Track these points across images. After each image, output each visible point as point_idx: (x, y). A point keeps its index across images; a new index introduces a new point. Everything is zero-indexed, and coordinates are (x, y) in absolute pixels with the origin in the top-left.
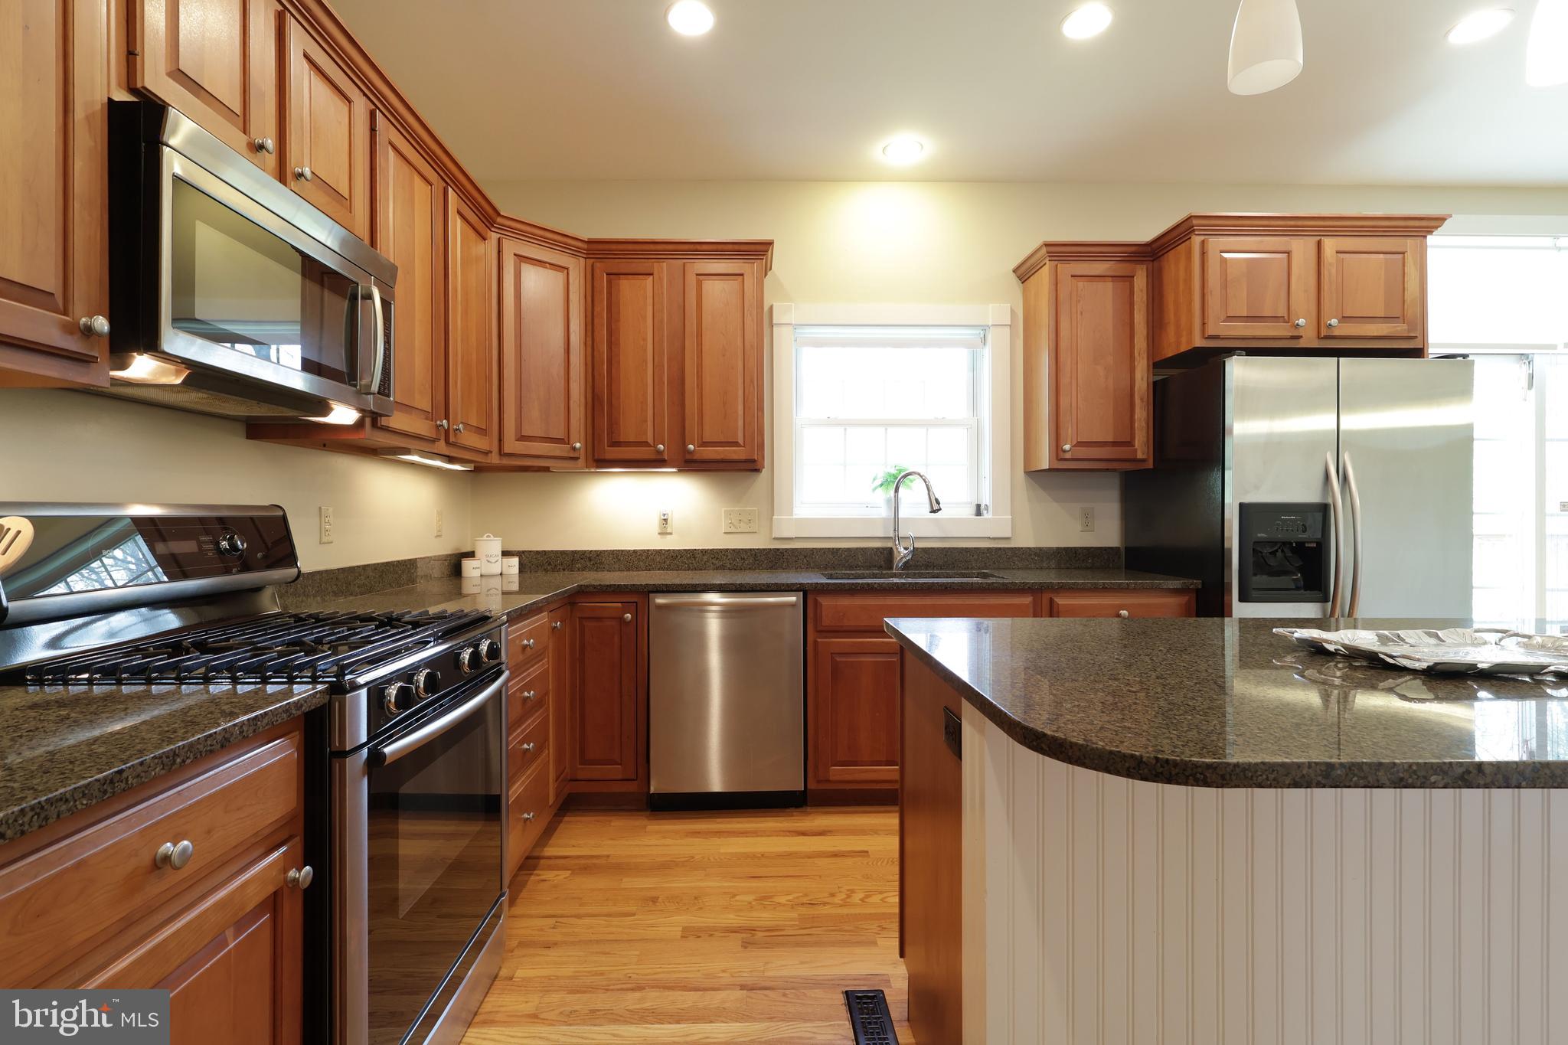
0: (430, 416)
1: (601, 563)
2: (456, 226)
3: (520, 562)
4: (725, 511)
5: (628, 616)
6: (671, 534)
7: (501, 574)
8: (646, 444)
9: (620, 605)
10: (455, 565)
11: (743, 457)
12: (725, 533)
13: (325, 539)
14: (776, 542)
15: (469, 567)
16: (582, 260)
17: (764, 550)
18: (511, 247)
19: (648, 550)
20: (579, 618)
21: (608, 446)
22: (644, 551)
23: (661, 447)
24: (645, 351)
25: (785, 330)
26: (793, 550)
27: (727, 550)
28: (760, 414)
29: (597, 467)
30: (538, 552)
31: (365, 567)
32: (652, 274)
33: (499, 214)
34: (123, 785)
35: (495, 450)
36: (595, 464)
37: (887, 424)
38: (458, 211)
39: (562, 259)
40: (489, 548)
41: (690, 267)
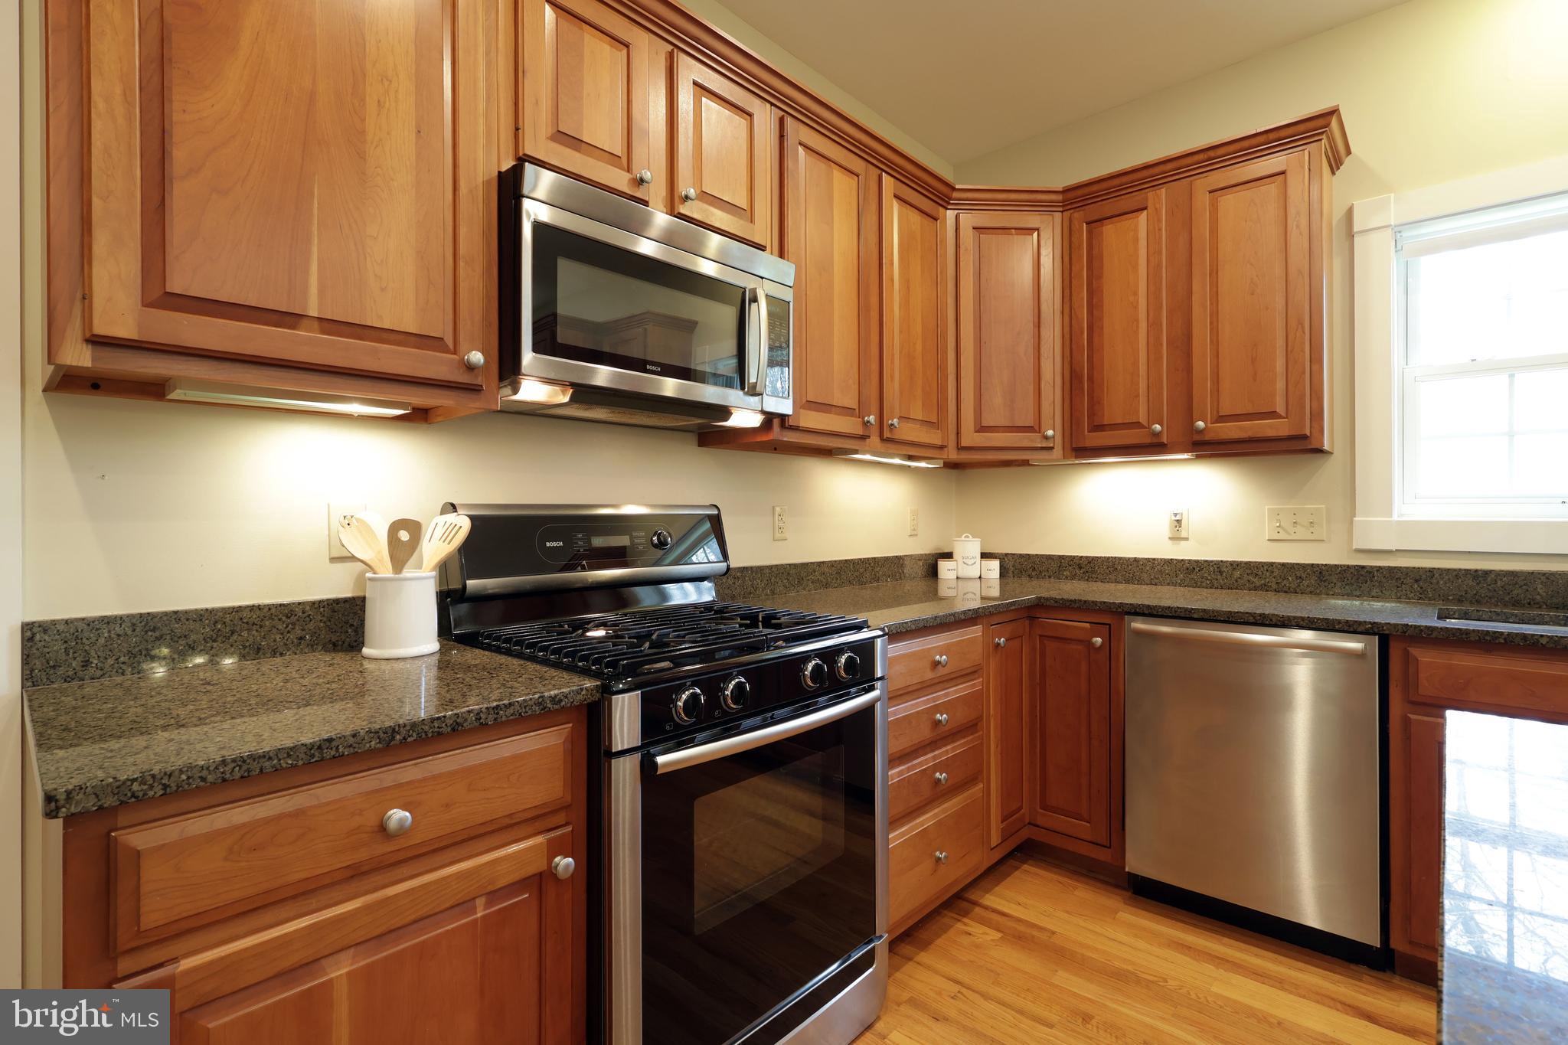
0: (856, 412)
1: (1093, 572)
2: (894, 213)
4: (1268, 509)
5: (1098, 640)
6: (1186, 539)
7: (980, 577)
8: (1137, 425)
9: (1088, 624)
10: (931, 565)
11: (1284, 432)
12: (1268, 540)
13: (778, 535)
14: (1360, 555)
15: (945, 567)
16: (1058, 216)
17: (1336, 566)
18: (968, 219)
19: (1154, 559)
20: (1040, 636)
21: (1089, 432)
22: (1148, 560)
23: (1158, 427)
24: (1136, 308)
25: (1374, 237)
26: (1391, 569)
27: (1272, 564)
28: (1315, 367)
29: (1077, 457)
30: (1022, 556)
31: (820, 564)
32: (1146, 208)
33: (954, 189)
34: (333, 753)
35: (952, 444)
36: (1074, 454)
38: (896, 196)
39: (1032, 220)
40: (968, 549)
41: (1202, 185)
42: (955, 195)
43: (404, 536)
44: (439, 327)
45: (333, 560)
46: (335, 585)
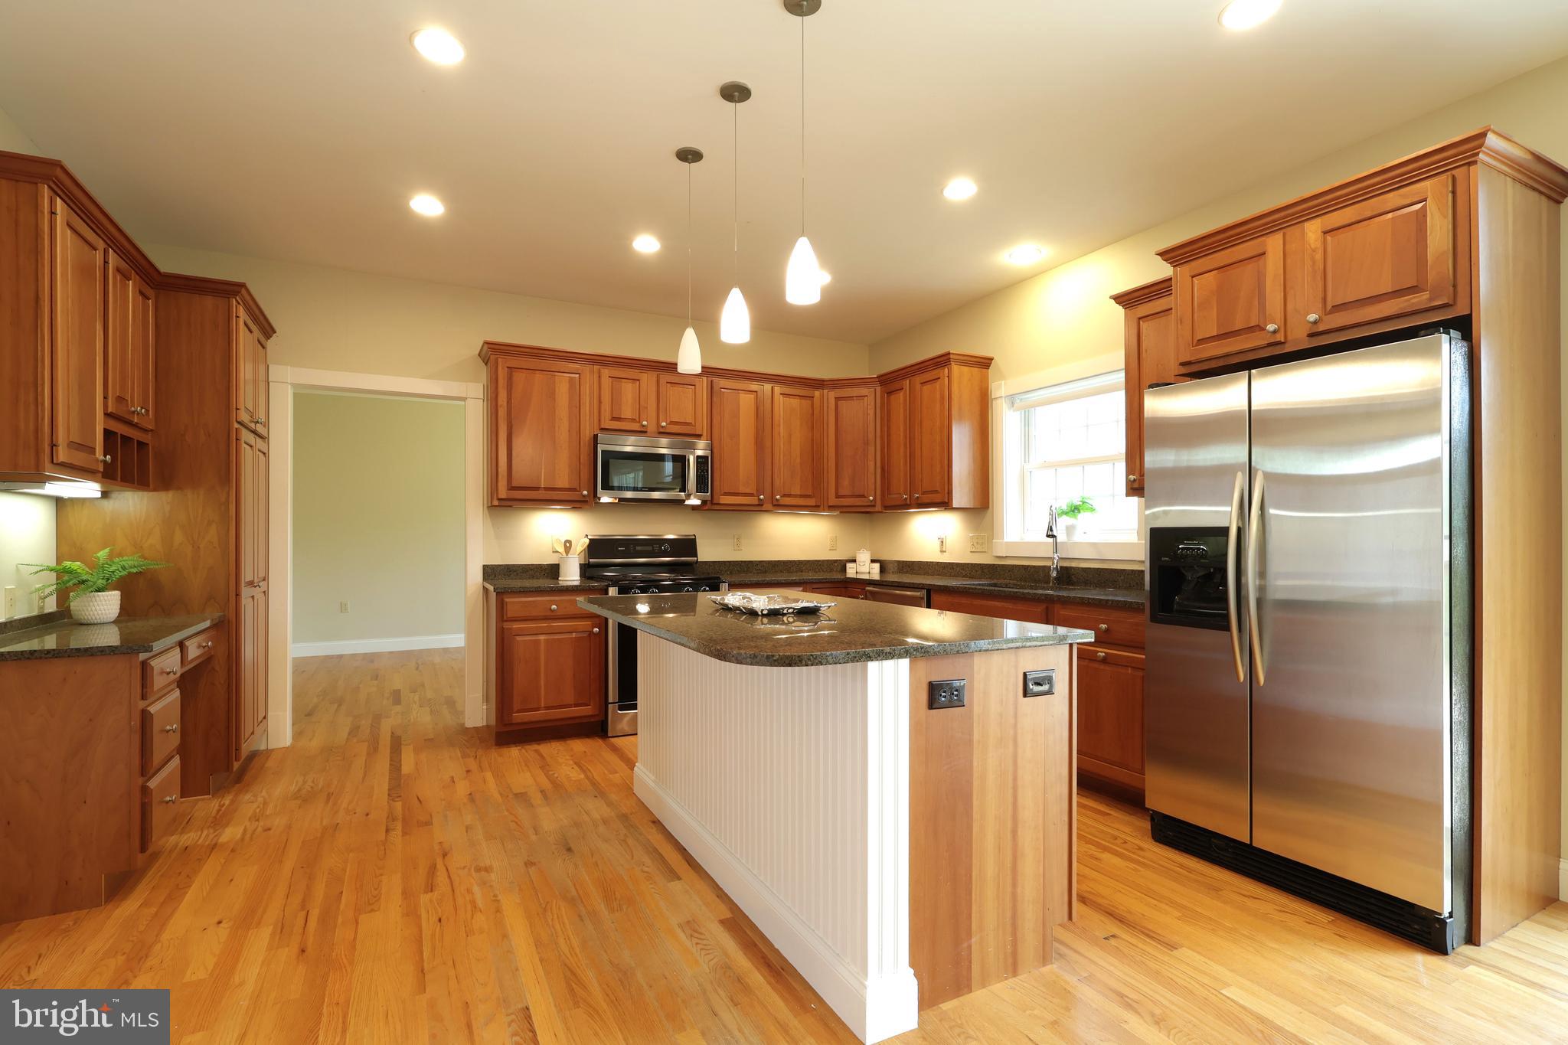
0: (755, 494)
1: (913, 570)
2: (782, 400)
3: (880, 566)
4: (970, 535)
6: (944, 551)
7: (869, 572)
8: (900, 495)
10: (841, 565)
12: (969, 551)
13: (737, 548)
14: (997, 559)
15: (850, 566)
16: (877, 388)
18: (831, 395)
19: (934, 562)
22: (931, 562)
23: (905, 496)
25: (999, 401)
27: (969, 564)
30: (891, 561)
32: (902, 388)
35: (824, 504)
36: (884, 508)
37: (1083, 463)
38: (781, 394)
39: (864, 391)
40: (864, 557)
41: (918, 379)
42: (825, 383)
43: (568, 545)
44: (575, 485)
45: (553, 552)
46: (550, 560)
